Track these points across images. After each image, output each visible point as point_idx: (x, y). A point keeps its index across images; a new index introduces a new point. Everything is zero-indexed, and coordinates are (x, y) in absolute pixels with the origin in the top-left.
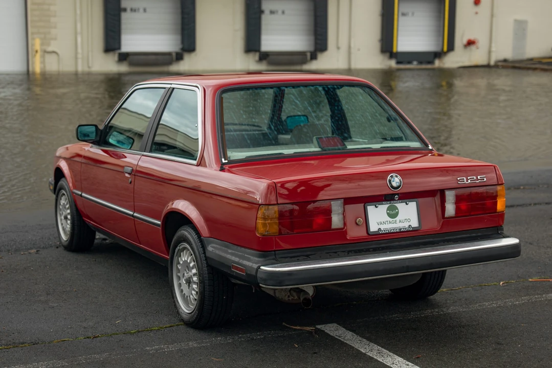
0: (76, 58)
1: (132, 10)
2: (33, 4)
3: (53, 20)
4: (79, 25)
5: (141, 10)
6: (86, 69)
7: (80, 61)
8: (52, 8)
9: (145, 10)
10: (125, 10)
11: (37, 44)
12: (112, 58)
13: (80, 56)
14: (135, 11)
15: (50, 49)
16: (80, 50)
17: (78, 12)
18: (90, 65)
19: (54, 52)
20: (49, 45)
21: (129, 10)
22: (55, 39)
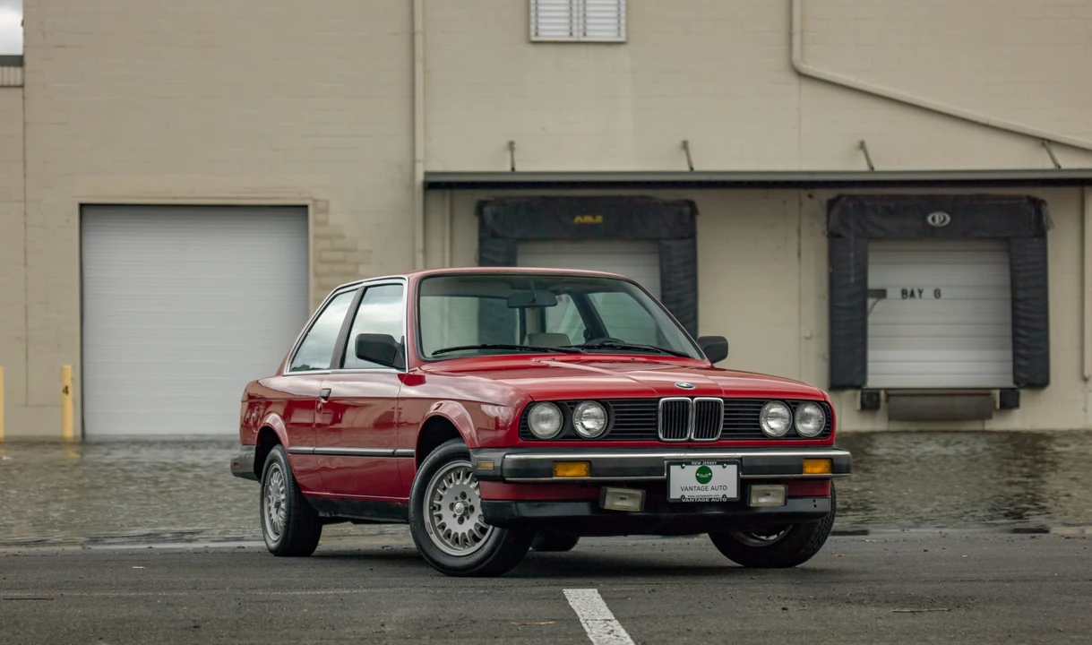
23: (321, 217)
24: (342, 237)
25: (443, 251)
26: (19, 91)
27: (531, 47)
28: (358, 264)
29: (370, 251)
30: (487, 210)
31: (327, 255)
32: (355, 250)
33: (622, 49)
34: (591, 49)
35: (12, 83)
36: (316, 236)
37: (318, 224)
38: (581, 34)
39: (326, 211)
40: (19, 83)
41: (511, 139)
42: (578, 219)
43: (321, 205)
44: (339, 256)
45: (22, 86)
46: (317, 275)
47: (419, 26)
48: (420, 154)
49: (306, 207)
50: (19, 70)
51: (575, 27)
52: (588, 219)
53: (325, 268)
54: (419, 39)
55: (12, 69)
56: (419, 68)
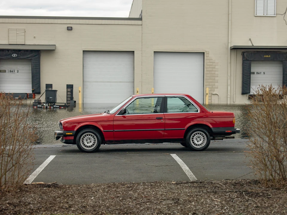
0: (227, 97)
1: (257, 73)
2: (207, 71)
3: (216, 78)
4: (229, 81)
5: (262, 73)
6: (232, 103)
7: (229, 99)
8: (216, 73)
9: (264, 74)
10: (254, 73)
11: (207, 90)
12: (246, 97)
13: (229, 96)
14: (259, 74)
15: (214, 93)
16: (229, 94)
17: (229, 74)
18: (234, 101)
19: (216, 94)
20: (214, 91)
21: (256, 73)
22: (217, 88)
23: (207, 55)
24: (212, 60)
25: (234, 63)
26: (141, 26)
27: (255, 17)
28: (215, 66)
29: (218, 63)
30: (245, 54)
31: (208, 64)
32: (215, 63)
33: (275, 18)
34: (268, 17)
35: (139, 24)
36: (206, 59)
37: (207, 57)
38: (266, 15)
39: (208, 54)
40: (141, 24)
41: (250, 38)
42: (265, 56)
43: (207, 52)
44: (211, 64)
45: (142, 25)
46: (206, 68)
47: (230, 13)
48: (230, 41)
49: (204, 53)
50: (141, 21)
51: (265, 13)
52: (267, 56)
53: (208, 67)
54: (230, 15)
55: (140, 21)
56: (230, 22)
